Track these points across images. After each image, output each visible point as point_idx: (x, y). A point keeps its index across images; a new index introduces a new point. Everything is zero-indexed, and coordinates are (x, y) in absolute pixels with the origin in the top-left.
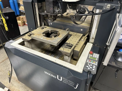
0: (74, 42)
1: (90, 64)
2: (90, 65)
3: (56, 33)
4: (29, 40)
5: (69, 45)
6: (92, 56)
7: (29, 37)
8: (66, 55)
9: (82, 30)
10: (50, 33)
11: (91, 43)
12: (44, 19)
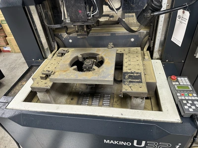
0: (137, 67)
1: (187, 100)
2: (188, 103)
3: (95, 58)
4: (49, 87)
5: (134, 76)
6: (177, 83)
7: (44, 81)
8: (137, 97)
9: (132, 40)
10: (81, 60)
11: (157, 59)
12: (55, 35)
